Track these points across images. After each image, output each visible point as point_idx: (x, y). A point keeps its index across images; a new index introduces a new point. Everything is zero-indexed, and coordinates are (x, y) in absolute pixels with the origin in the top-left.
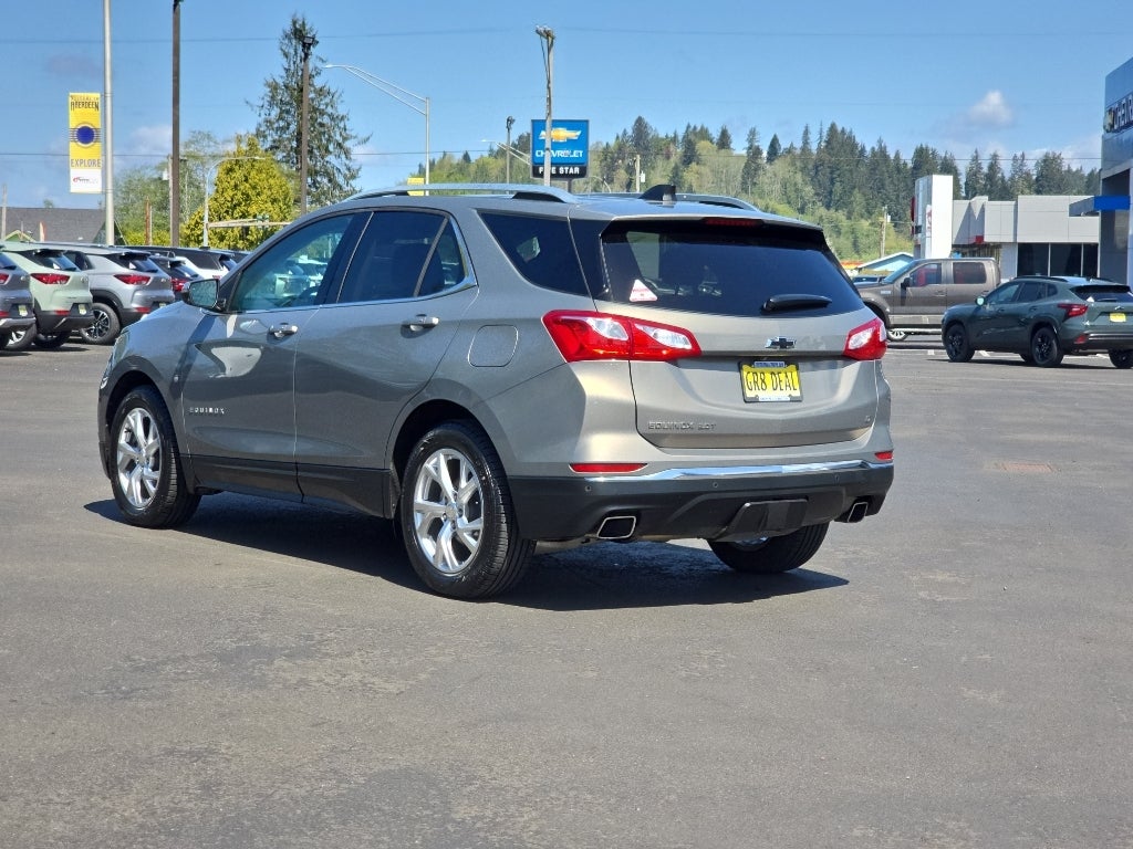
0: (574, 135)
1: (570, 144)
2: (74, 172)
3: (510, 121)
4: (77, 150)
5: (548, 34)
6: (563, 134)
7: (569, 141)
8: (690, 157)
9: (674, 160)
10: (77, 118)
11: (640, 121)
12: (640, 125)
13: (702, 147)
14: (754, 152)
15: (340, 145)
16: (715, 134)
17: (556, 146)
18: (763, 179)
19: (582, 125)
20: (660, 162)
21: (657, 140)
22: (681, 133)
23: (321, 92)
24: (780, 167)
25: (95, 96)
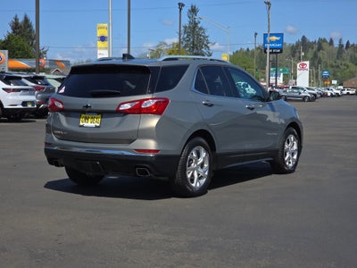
0: (278, 38)
1: (277, 42)
2: (99, 52)
3: (256, 34)
4: (100, 44)
5: (268, 3)
6: (274, 38)
7: (277, 41)
8: (320, 48)
9: (315, 49)
10: (100, 33)
11: (304, 36)
12: (304, 38)
13: (324, 45)
14: (341, 46)
15: (206, 45)
16: (328, 41)
17: (271, 42)
18: (344, 55)
19: (281, 35)
20: (310, 50)
21: (309, 42)
22: (317, 40)
23: (201, 29)
24: (350, 51)
25: (106, 25)
